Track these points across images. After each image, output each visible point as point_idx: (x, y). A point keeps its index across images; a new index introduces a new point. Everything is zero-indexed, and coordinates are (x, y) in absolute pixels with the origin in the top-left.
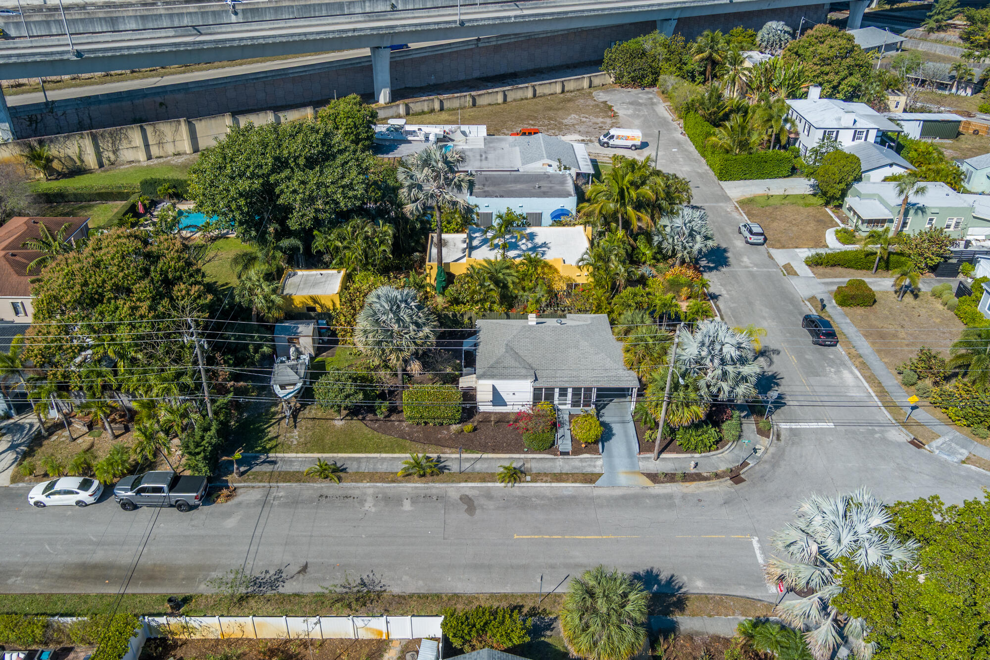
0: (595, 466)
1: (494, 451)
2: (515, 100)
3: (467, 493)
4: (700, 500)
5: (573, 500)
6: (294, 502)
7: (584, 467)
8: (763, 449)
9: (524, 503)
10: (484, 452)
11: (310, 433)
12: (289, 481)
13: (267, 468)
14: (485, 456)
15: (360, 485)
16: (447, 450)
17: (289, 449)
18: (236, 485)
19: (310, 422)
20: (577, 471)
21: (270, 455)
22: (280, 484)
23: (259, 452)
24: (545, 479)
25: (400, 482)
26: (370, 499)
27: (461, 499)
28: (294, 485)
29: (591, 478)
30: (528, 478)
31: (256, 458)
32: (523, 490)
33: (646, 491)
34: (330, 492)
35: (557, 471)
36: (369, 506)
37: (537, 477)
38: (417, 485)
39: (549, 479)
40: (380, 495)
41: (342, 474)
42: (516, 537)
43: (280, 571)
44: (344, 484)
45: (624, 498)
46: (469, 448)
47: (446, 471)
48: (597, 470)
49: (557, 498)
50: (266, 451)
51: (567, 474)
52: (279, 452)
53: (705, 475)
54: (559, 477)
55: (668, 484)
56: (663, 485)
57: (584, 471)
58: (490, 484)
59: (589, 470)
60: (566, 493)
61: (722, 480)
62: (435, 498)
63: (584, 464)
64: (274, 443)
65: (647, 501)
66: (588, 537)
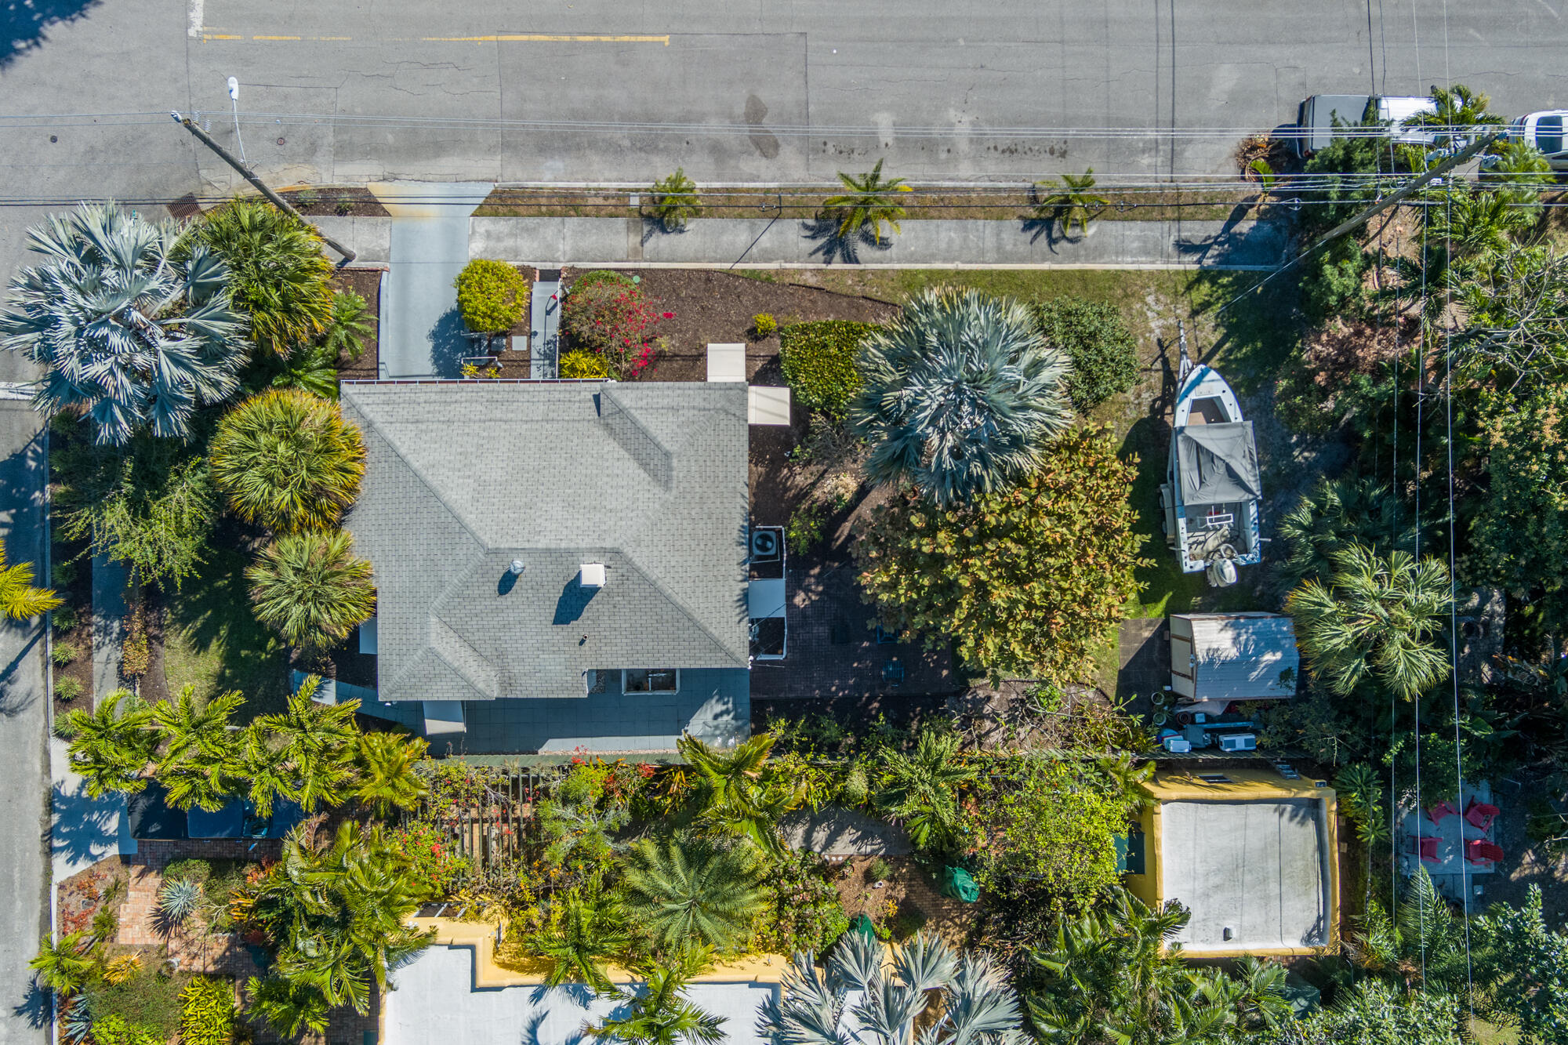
0: (488, 235)
1: (708, 276)
3: (764, 162)
4: (281, 141)
5: (547, 144)
7: (512, 235)
9: (647, 134)
10: (728, 274)
12: (1137, 190)
13: (1195, 230)
14: (727, 266)
15: (989, 182)
16: (811, 280)
18: (1244, 183)
20: (531, 222)
21: (1195, 265)
22: (1153, 182)
23: (1221, 274)
24: (600, 200)
26: (963, 146)
27: (776, 146)
28: (1125, 183)
29: (501, 203)
30: (635, 201)
31: (1223, 259)
32: (647, 169)
33: (389, 169)
34: (1047, 163)
35: (573, 222)
36: (961, 124)
37: (613, 206)
39: (591, 198)
40: (943, 156)
41: (1032, 213)
42: (666, 39)
44: (1020, 183)
45: (436, 147)
46: (762, 282)
47: (811, 222)
48: (485, 224)
49: (579, 147)
51: (552, 214)
52: (1177, 272)
54: (570, 204)
55: (337, 184)
56: (349, 184)
57: (514, 221)
58: (717, 185)
59: (503, 225)
60: (559, 166)
62: (830, 148)
63: (510, 244)
64: (1197, 297)
65: (390, 138)
66: (525, 38)
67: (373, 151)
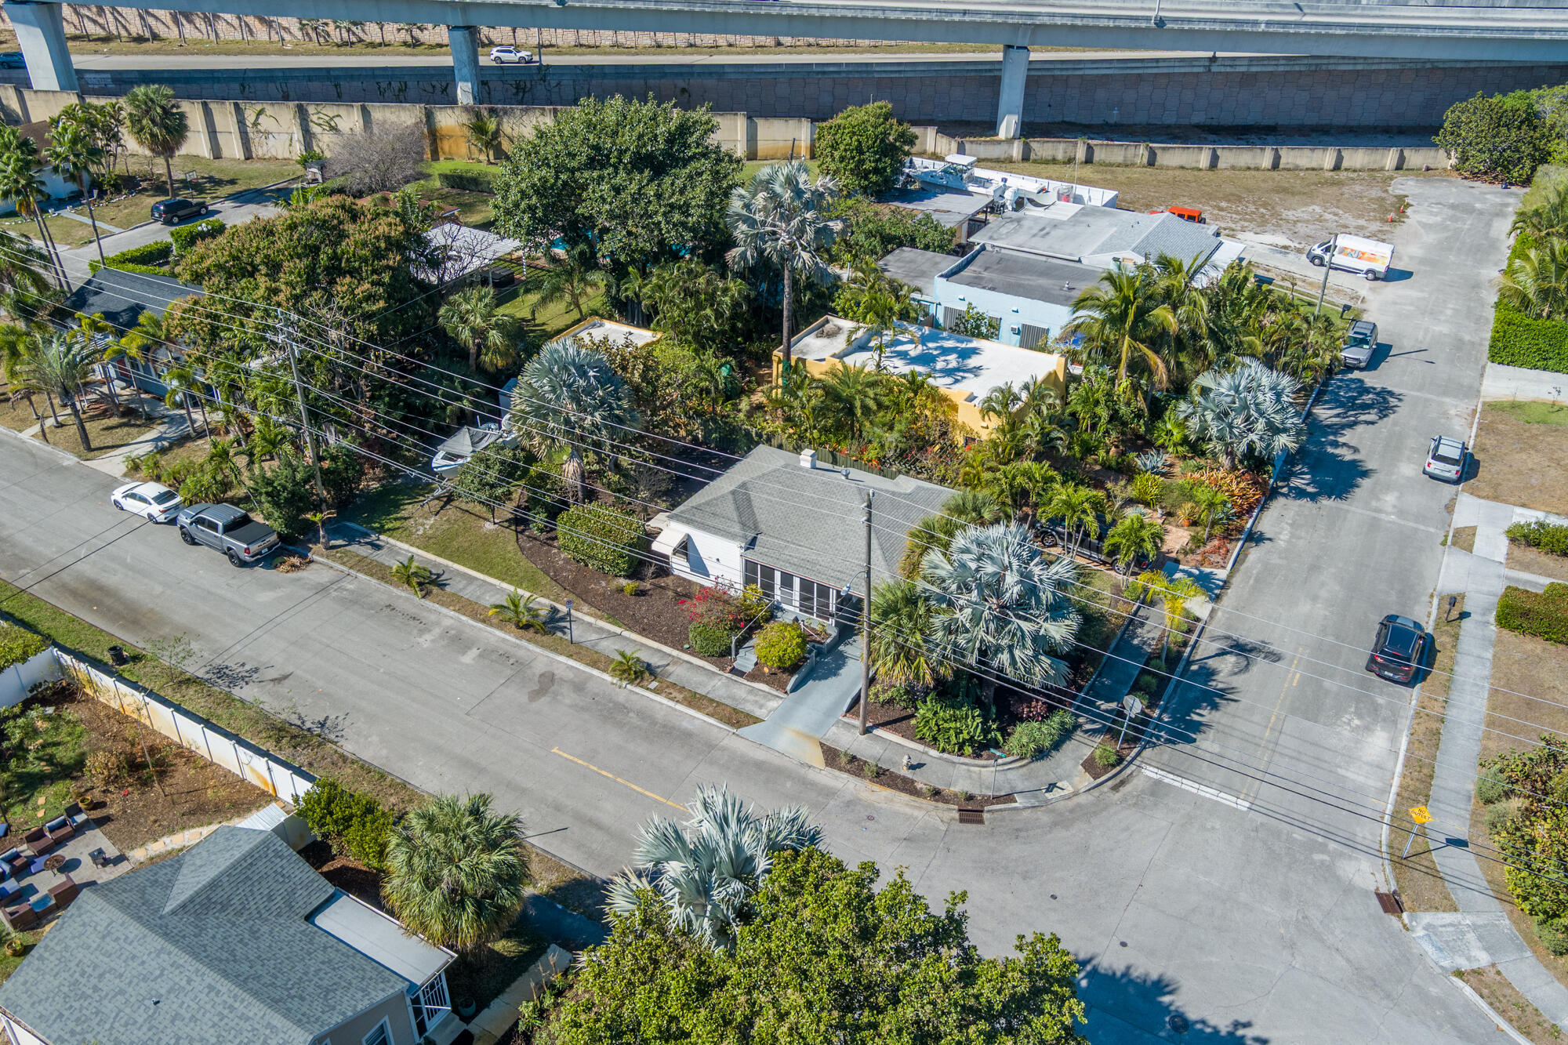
0: (761, 706)
1: (643, 632)
2: (1233, 168)
3: (556, 672)
4: (870, 818)
5: (684, 738)
6: (355, 601)
7: (746, 701)
8: (1070, 790)
9: (613, 713)
10: (630, 628)
11: (445, 527)
12: (371, 575)
13: (364, 551)
14: (627, 634)
15: (444, 610)
16: (586, 608)
17: (408, 538)
18: (315, 558)
19: (459, 514)
20: (729, 702)
21: (382, 537)
22: (360, 575)
23: (374, 529)
24: (675, 694)
25: (491, 625)
26: (437, 631)
27: (541, 675)
28: (374, 581)
29: (738, 719)
30: (654, 685)
31: (366, 535)
32: (634, 697)
33: (803, 771)
34: (400, 605)
35: (702, 691)
36: (427, 638)
37: (668, 688)
38: (508, 637)
39: (680, 697)
40: (452, 632)
41: (435, 590)
42: (555, 750)
43: (256, 670)
44: (427, 603)
45: (760, 766)
46: (614, 616)
47: (559, 634)
48: (758, 713)
49: (665, 726)
50: (382, 530)
51: (711, 700)
52: (394, 538)
53: (919, 786)
54: (695, 700)
55: (845, 775)
56: (837, 773)
57: (739, 707)
58: (596, 672)
59: (748, 707)
60: (685, 724)
61: (940, 805)
62: (512, 661)
63: (751, 698)
64: (397, 524)
65: (789, 784)
66: (647, 793)
67: (807, 784)
